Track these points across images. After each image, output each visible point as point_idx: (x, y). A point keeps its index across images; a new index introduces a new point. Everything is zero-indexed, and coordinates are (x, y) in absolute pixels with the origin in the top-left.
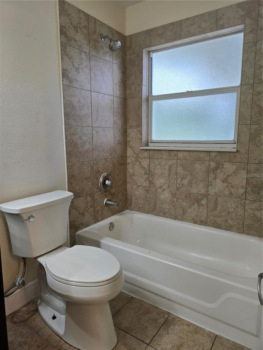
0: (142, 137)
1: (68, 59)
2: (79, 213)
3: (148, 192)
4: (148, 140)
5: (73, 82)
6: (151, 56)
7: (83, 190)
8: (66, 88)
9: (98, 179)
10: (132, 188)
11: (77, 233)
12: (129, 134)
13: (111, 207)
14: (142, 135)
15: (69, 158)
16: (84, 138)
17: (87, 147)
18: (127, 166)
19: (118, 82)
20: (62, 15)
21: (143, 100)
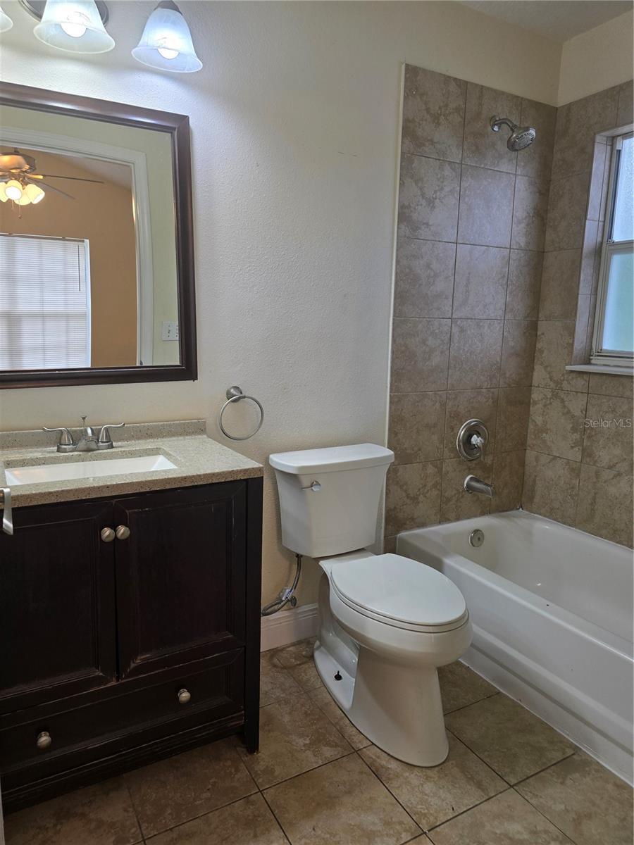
0: (573, 341)
1: (414, 184)
2: (408, 496)
3: (578, 475)
4: (591, 349)
5: (420, 228)
6: (618, 147)
7: (420, 450)
8: (403, 242)
9: (454, 429)
10: (537, 459)
11: (399, 535)
12: (543, 334)
13: (479, 494)
14: (574, 338)
15: (396, 382)
16: (431, 342)
17: (436, 360)
18: (531, 408)
19: (524, 217)
20: (410, 97)
21: (584, 255)
